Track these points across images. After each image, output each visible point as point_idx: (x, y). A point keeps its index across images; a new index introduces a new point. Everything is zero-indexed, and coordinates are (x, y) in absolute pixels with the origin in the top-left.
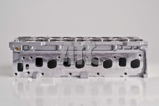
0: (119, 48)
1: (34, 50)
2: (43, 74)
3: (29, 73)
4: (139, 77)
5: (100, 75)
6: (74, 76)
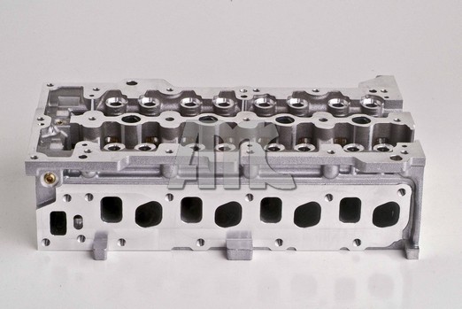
0: (341, 170)
1: (97, 176)
2: (123, 241)
3: (83, 238)
4: (394, 249)
5: (286, 244)
6: (212, 249)
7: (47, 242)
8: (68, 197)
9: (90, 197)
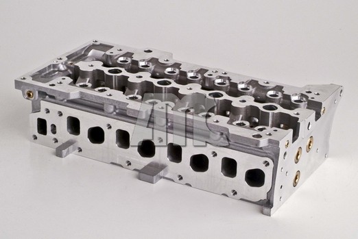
1: (66, 101)
2: (80, 150)
3: (56, 141)
5: (184, 181)
6: (135, 170)
7: (35, 138)
8: (48, 111)
9: (61, 114)
